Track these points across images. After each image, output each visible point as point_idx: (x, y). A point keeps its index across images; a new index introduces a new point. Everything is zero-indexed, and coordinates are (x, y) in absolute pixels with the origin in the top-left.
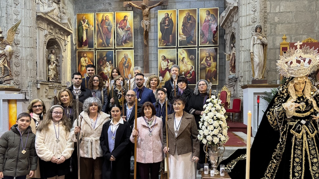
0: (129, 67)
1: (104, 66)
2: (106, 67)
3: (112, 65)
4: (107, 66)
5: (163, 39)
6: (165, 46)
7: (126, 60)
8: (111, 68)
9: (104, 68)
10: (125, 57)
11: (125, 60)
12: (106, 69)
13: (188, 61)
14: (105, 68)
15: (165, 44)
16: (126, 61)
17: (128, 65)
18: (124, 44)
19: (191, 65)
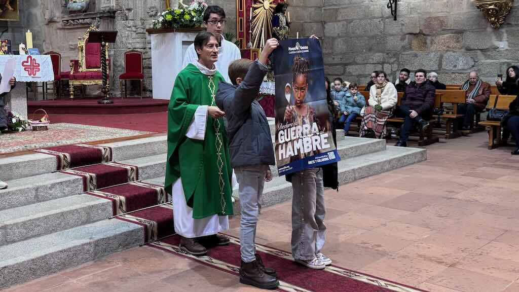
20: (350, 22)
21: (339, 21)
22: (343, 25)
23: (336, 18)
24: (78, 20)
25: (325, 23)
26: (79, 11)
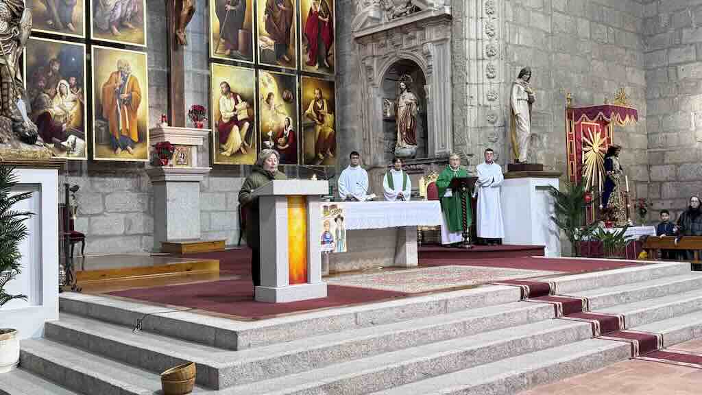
0: (132, 104)
1: (52, 91)
2: (59, 94)
3: (80, 90)
4: (62, 94)
5: (222, 37)
6: (229, 56)
7: (125, 80)
8: (74, 101)
9: (52, 98)
10: (122, 72)
11: (121, 81)
12: (58, 101)
13: (281, 105)
14: (56, 99)
15: (228, 52)
16: (125, 83)
17: (130, 98)
18: (116, 30)
19: (287, 116)
20: (679, 166)
21: (667, 164)
22: (672, 169)
23: (663, 160)
24: (409, 165)
25: (650, 166)
26: (409, 157)
